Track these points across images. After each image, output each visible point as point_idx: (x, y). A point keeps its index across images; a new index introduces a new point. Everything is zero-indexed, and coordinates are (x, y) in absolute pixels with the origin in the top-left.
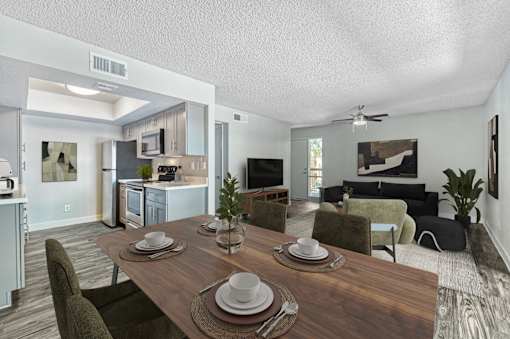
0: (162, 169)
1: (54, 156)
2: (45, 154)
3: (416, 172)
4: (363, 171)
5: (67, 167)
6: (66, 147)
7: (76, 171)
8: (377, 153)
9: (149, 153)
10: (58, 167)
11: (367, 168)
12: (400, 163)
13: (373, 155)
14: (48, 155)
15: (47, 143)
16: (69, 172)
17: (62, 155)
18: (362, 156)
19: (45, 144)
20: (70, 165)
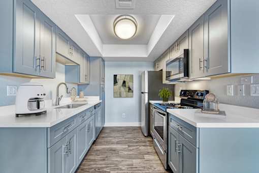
0: (184, 93)
1: (120, 82)
2: (115, 82)
5: (127, 89)
6: (126, 77)
7: (133, 92)
9: (172, 78)
10: (122, 89)
14: (117, 82)
15: (116, 75)
16: (128, 92)
17: (124, 82)
19: (115, 76)
20: (129, 87)
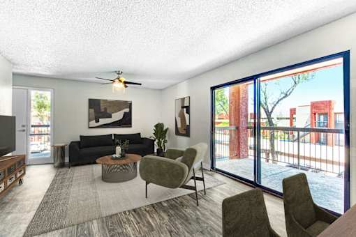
3: (131, 124)
4: (93, 123)
8: (106, 109)
11: (97, 121)
12: (121, 118)
13: (103, 110)
18: (92, 110)
